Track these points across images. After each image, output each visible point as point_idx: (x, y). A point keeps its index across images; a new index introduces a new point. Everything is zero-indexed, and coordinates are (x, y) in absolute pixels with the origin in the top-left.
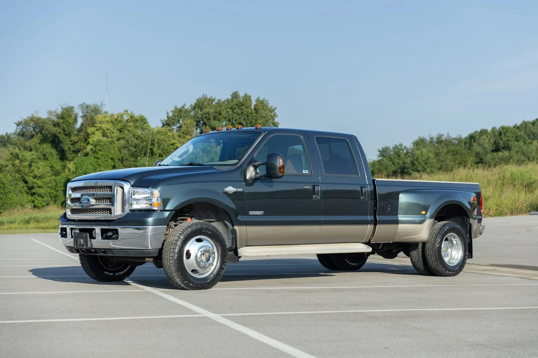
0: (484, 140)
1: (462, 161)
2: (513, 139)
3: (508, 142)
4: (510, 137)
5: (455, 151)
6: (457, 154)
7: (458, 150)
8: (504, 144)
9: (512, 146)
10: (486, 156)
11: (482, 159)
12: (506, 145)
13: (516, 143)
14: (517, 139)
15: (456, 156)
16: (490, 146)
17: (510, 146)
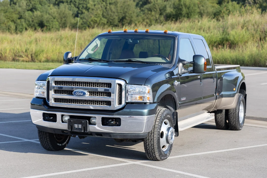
0: (23, 3)
1: (10, 17)
2: (38, 3)
3: (35, 5)
4: (37, 2)
5: (5, 10)
6: (6, 12)
7: (7, 10)
8: (32, 6)
9: (37, 7)
10: (24, 14)
11: (21, 16)
12: (34, 7)
13: (40, 6)
14: (41, 3)
15: (7, 14)
16: (27, 8)
17: (36, 7)
